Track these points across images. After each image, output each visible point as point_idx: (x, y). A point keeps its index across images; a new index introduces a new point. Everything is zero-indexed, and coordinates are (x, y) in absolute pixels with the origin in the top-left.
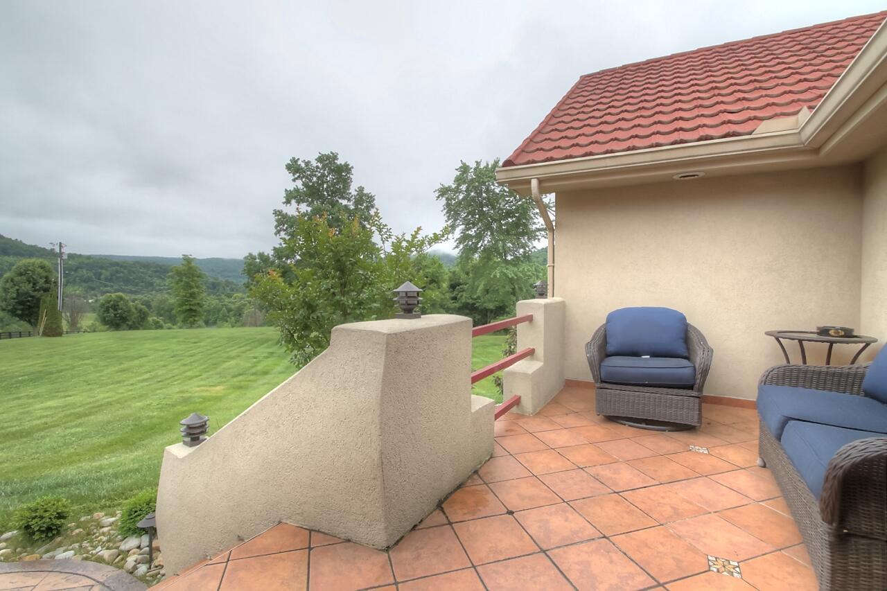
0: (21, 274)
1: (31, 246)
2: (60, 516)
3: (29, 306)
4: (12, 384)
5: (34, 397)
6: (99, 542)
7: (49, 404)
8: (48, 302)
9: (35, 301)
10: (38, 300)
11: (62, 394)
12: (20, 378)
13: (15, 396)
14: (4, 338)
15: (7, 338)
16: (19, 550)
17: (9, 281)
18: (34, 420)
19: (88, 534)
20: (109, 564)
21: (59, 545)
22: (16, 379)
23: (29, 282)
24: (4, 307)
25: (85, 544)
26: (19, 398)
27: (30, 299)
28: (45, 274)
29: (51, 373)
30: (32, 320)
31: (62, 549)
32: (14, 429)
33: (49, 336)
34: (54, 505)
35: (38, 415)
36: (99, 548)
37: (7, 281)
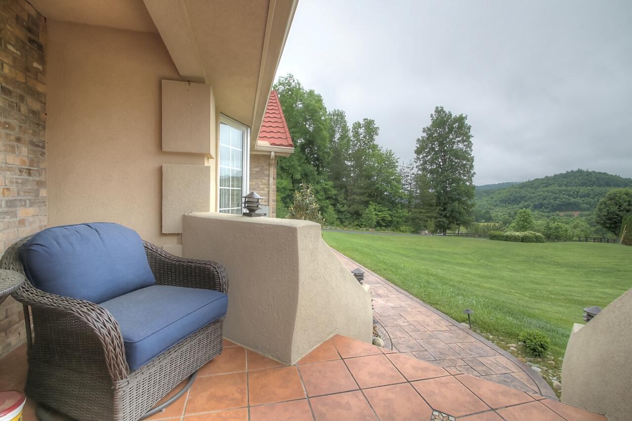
0: (611, 199)
1: (626, 179)
2: (542, 346)
3: (615, 221)
4: (591, 272)
5: (601, 283)
6: (558, 375)
7: (607, 290)
8: (628, 220)
9: (619, 219)
10: (622, 217)
11: (620, 287)
12: (597, 269)
13: (589, 279)
14: (597, 242)
15: (599, 242)
16: (519, 352)
17: (603, 203)
18: (592, 297)
19: (555, 367)
20: (553, 389)
21: (537, 362)
22: (594, 269)
23: (617, 204)
24: (598, 221)
25: (550, 371)
26: (590, 281)
27: (615, 216)
28: (628, 199)
29: (619, 271)
30: (616, 232)
31: (538, 365)
32: (576, 298)
33: (627, 244)
34: (540, 338)
35: (596, 295)
36: (555, 378)
37: (602, 204)
